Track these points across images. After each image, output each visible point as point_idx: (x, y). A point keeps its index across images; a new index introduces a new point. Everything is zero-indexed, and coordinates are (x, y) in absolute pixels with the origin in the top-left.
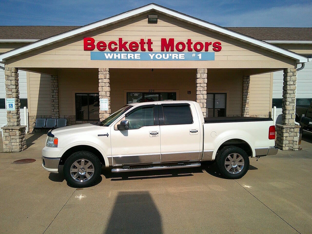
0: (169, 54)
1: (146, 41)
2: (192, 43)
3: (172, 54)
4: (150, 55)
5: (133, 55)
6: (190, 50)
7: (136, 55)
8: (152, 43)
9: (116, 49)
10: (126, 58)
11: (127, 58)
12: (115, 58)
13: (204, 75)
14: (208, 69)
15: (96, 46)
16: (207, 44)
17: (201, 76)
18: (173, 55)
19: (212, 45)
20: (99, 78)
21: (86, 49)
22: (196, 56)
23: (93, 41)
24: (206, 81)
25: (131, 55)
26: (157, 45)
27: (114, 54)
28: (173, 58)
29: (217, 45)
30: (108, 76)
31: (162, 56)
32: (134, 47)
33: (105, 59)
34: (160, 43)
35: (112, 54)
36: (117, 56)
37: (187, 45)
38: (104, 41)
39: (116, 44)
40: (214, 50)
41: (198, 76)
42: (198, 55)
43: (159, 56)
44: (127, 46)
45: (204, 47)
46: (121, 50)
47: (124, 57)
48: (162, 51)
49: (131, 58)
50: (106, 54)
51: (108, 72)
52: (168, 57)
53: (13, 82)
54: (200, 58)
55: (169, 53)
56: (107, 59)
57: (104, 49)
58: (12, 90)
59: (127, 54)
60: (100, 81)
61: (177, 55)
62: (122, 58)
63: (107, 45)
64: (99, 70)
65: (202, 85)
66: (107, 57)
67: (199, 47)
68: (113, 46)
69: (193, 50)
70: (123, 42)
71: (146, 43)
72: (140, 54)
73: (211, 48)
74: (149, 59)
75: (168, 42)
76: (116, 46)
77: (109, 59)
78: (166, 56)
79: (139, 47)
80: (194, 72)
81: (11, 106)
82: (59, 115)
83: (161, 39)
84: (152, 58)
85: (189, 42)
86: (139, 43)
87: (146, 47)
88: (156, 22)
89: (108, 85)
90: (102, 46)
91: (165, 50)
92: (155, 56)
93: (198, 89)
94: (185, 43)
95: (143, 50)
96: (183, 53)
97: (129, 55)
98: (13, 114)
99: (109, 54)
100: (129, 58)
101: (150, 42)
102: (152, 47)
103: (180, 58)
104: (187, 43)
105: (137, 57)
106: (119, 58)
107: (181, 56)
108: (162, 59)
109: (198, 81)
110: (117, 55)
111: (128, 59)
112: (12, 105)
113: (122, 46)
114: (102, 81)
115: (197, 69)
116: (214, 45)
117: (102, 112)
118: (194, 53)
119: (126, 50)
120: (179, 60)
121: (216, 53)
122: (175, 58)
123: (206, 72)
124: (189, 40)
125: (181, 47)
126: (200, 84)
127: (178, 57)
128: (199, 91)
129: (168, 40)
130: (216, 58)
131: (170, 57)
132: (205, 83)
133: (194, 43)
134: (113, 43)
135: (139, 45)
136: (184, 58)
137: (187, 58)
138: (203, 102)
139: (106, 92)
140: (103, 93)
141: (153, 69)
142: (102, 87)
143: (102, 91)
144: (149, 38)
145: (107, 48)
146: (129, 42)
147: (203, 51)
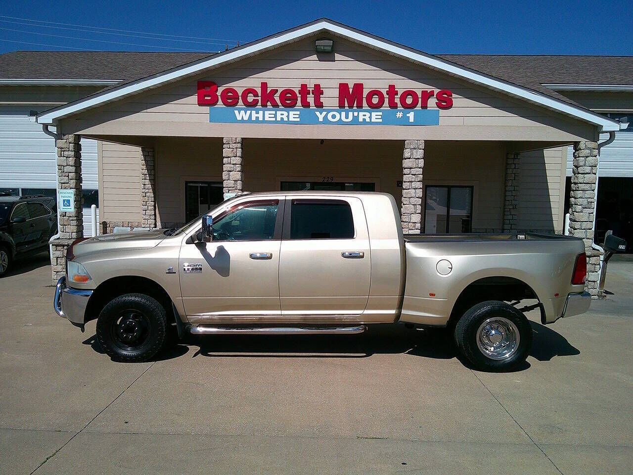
0: (353, 114)
1: (311, 87)
2: (396, 93)
3: (358, 111)
4: (318, 113)
5: (286, 113)
6: (393, 105)
7: (291, 113)
8: (322, 93)
9: (255, 102)
10: (274, 119)
11: (276, 119)
12: (254, 118)
13: (419, 153)
14: (426, 141)
15: (220, 98)
17: (412, 154)
18: (361, 114)
19: (435, 96)
20: (224, 155)
21: (201, 103)
22: (404, 115)
23: (215, 87)
24: (421, 163)
26: (331, 96)
27: (251, 113)
28: (361, 120)
29: (444, 96)
30: (239, 152)
31: (341, 116)
32: (288, 99)
33: (235, 121)
34: (336, 93)
35: (248, 112)
36: (257, 115)
38: (234, 88)
39: (255, 94)
40: (439, 106)
41: (407, 153)
42: (408, 115)
43: (334, 117)
44: (277, 96)
45: (420, 100)
46: (264, 105)
47: (269, 117)
48: (339, 107)
49: (282, 119)
50: (237, 112)
51: (239, 145)
52: (350, 119)
53: (71, 161)
54: (412, 120)
55: (353, 111)
56: (240, 122)
57: (234, 104)
58: (70, 174)
59: (276, 113)
60: (225, 160)
61: (368, 114)
62: (267, 119)
63: (240, 94)
64: (225, 141)
65: (413, 171)
66: (239, 118)
67: (409, 100)
68: (251, 98)
69: (399, 105)
70: (269, 90)
71: (311, 92)
72: (298, 113)
73: (432, 102)
74: (315, 121)
75: (351, 90)
76: (256, 98)
77: (242, 121)
78: (347, 117)
79: (297, 100)
80: (399, 145)
81: (67, 203)
82: (156, 222)
83: (340, 84)
84: (321, 119)
85: (392, 91)
86: (297, 92)
87: (311, 99)
88: (330, 52)
89: (238, 168)
91: (346, 104)
92: (326, 115)
93: (406, 178)
94: (384, 92)
95: (306, 105)
96: (381, 111)
97: (279, 113)
98: (71, 218)
99: (242, 112)
100: (279, 119)
101: (318, 91)
102: (322, 100)
103: (373, 120)
104: (387, 93)
105: (294, 118)
106: (261, 119)
107: (376, 116)
108: (340, 122)
109: (406, 163)
110: (257, 113)
111: (276, 122)
112: (69, 201)
113: (267, 97)
114: (229, 161)
115: (406, 140)
116: (439, 96)
118: (400, 111)
119: (275, 105)
120: (371, 123)
121: (442, 112)
122: (364, 120)
123: (422, 146)
124: (392, 87)
125: (375, 99)
126: (410, 168)
127: (370, 117)
128: (409, 182)
129: (351, 86)
130: (442, 121)
131: (356, 118)
132: (419, 168)
133: (400, 92)
134: (251, 91)
135: (299, 95)
136: (381, 120)
137: (386, 121)
138: (415, 203)
139: (236, 182)
140: (231, 184)
141: (322, 140)
142: (229, 172)
143: (229, 179)
144: (317, 82)
145: (240, 100)
146: (281, 90)
147: (418, 106)
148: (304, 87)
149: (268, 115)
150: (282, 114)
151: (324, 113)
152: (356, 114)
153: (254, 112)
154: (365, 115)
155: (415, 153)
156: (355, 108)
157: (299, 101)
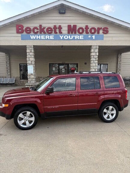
1: (58, 26)
4: (60, 36)
5: (49, 36)
6: (87, 33)
7: (51, 36)
8: (62, 28)
10: (45, 38)
12: (37, 38)
14: (99, 46)
16: (99, 29)
17: (94, 51)
18: (76, 36)
20: (27, 52)
23: (22, 27)
24: (97, 54)
26: (65, 30)
28: (76, 38)
29: (105, 29)
30: (33, 51)
31: (69, 37)
32: (49, 31)
34: (67, 28)
35: (35, 36)
38: (30, 27)
40: (104, 33)
41: (92, 50)
43: (66, 37)
44: (45, 30)
45: (97, 31)
46: (41, 33)
48: (68, 33)
49: (47, 38)
50: (31, 36)
51: (32, 48)
54: (94, 38)
55: (73, 35)
56: (32, 39)
57: (30, 33)
60: (27, 54)
61: (78, 36)
62: (42, 38)
63: (32, 29)
64: (27, 47)
66: (32, 38)
67: (93, 31)
68: (36, 31)
69: (89, 33)
70: (42, 28)
71: (58, 28)
72: (53, 36)
73: (101, 31)
75: (72, 27)
77: (33, 39)
78: (71, 37)
80: (90, 47)
82: (11, 76)
83: (68, 25)
84: (61, 38)
85: (87, 27)
86: (53, 28)
88: (64, 13)
89: (33, 56)
90: (28, 30)
91: (70, 33)
93: (92, 59)
94: (84, 28)
95: (56, 33)
96: (83, 35)
97: (46, 36)
99: (33, 36)
100: (46, 38)
101: (60, 28)
102: (62, 31)
103: (80, 38)
105: (52, 38)
106: (40, 38)
107: (81, 37)
108: (68, 39)
109: (92, 54)
110: (38, 36)
111: (45, 39)
113: (42, 30)
114: (29, 54)
115: (92, 46)
117: (29, 75)
118: (90, 35)
120: (79, 40)
121: (105, 35)
122: (77, 38)
124: (87, 26)
125: (81, 31)
126: (94, 56)
128: (93, 61)
129: (72, 26)
130: (105, 39)
131: (74, 38)
132: (97, 56)
133: (90, 28)
134: (36, 28)
135: (53, 29)
136: (83, 39)
137: (85, 39)
138: (95, 68)
139: (32, 61)
140: (30, 62)
141: (62, 46)
142: (29, 58)
143: (29, 61)
144: (60, 24)
145: (32, 31)
146: (46, 28)
147: (96, 34)
151: (63, 36)
155: (95, 50)
156: (73, 34)
157: (53, 31)
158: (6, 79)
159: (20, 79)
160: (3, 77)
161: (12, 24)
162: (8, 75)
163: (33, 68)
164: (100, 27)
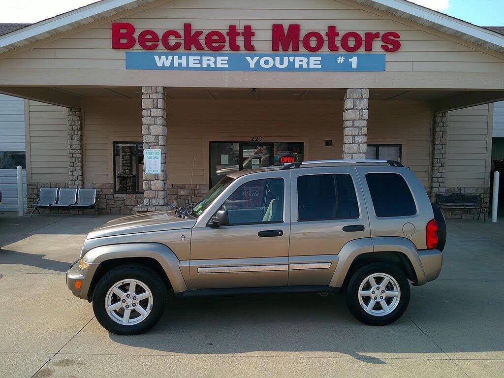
0: (289, 59)
1: (240, 28)
2: (337, 34)
3: (295, 56)
4: (248, 59)
5: (212, 59)
7: (219, 58)
8: (253, 34)
9: (177, 46)
10: (199, 66)
11: (202, 65)
12: (176, 65)
13: (362, 102)
14: (372, 91)
15: (137, 41)
16: (370, 37)
17: (355, 104)
18: (297, 59)
19: (380, 39)
20: (143, 106)
21: (116, 45)
22: (346, 60)
24: (366, 114)
25: (209, 60)
26: (263, 38)
27: (173, 58)
28: (297, 66)
29: (391, 38)
30: (161, 103)
31: (274, 63)
33: (155, 67)
34: (269, 35)
35: (170, 58)
36: (180, 61)
37: (326, 38)
38: (154, 31)
39: (177, 35)
41: (349, 104)
42: (350, 60)
43: (267, 62)
44: (202, 39)
45: (363, 43)
46: (188, 48)
47: (194, 63)
49: (208, 65)
50: (157, 58)
51: (160, 96)
52: (286, 64)
54: (354, 66)
55: (289, 56)
56: (160, 68)
57: (154, 47)
59: (201, 58)
60: (144, 113)
61: (305, 60)
62: (191, 65)
63: (160, 37)
64: (143, 91)
65: (357, 124)
66: (159, 64)
67: (351, 43)
70: (193, 32)
71: (241, 35)
72: (227, 58)
73: (377, 44)
74: (246, 67)
75: (286, 32)
76: (178, 41)
77: (163, 68)
78: (282, 63)
79: (225, 42)
80: (340, 95)
82: (84, 183)
83: (273, 25)
84: (252, 66)
85: (332, 32)
86: (225, 35)
87: (240, 41)
89: (160, 121)
90: (149, 41)
92: (258, 61)
93: (347, 131)
94: (323, 34)
96: (319, 55)
97: (205, 58)
99: (163, 58)
101: (248, 32)
102: (253, 43)
103: (311, 66)
104: (327, 35)
105: (222, 64)
106: (184, 65)
107: (314, 62)
108: (274, 68)
109: (348, 115)
110: (180, 58)
111: (202, 69)
114: (149, 114)
115: (348, 89)
116: (385, 38)
118: (341, 55)
119: (199, 47)
120: (309, 69)
121: (389, 56)
122: (301, 65)
123: (366, 95)
126: (354, 120)
127: (308, 63)
128: (351, 136)
129: (286, 28)
130: (388, 67)
131: (291, 65)
132: (364, 119)
136: (320, 66)
137: (326, 67)
139: (157, 137)
140: (152, 139)
141: (254, 89)
142: (149, 125)
143: (149, 134)
144: (248, 23)
145: (160, 43)
146: (206, 33)
147: (362, 50)
148: (233, 28)
149: (193, 61)
150: (208, 60)
151: (256, 59)
152: (292, 59)
153: (176, 58)
154: (302, 61)
155: (358, 105)
156: (290, 52)
157: (227, 44)
158: (67, 190)
159: (115, 192)
160: (57, 185)
161: (98, 20)
162: (75, 178)
163: (159, 156)
164: (374, 32)
